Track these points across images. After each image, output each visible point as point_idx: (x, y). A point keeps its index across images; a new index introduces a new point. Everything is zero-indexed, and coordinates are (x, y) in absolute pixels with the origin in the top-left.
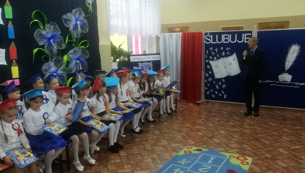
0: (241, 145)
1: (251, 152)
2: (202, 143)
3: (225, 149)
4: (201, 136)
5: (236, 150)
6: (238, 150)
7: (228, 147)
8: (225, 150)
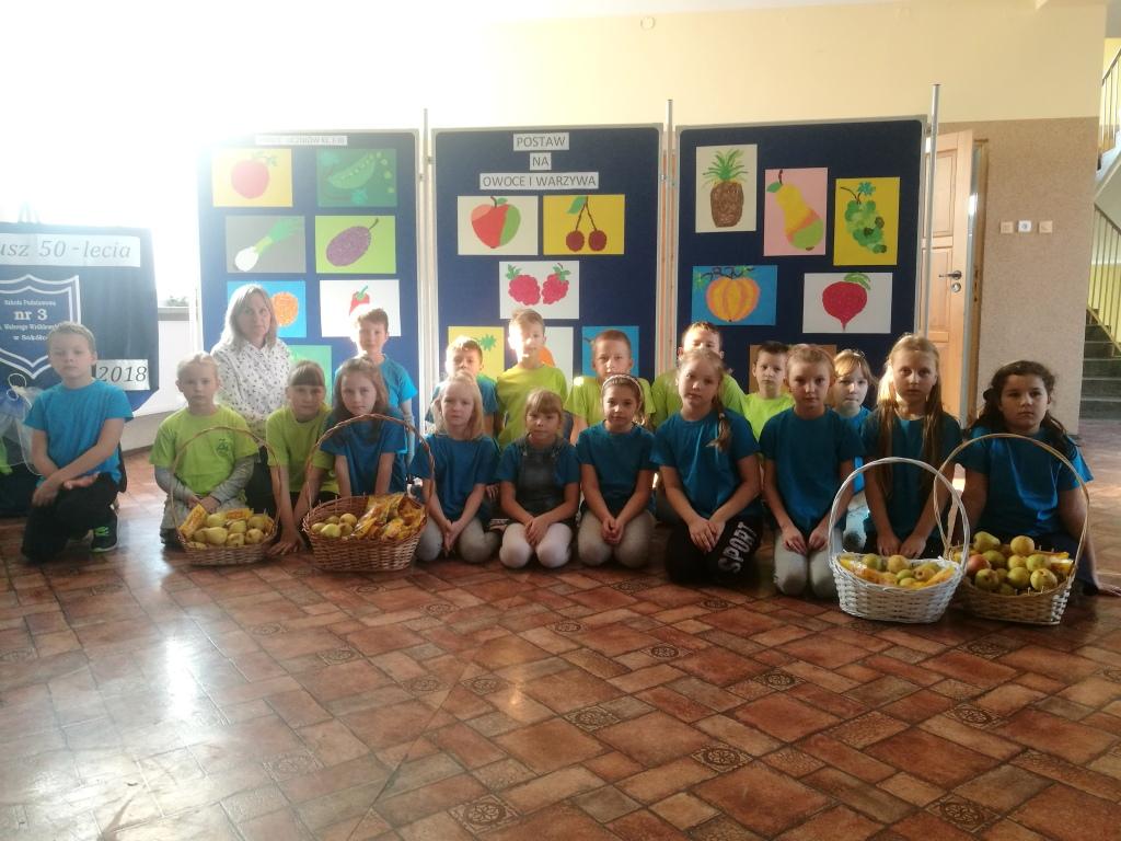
0: (692, 725)
1: (782, 772)
2: (420, 746)
3: (595, 773)
4: (411, 684)
5: (675, 769)
6: (693, 774)
7: (609, 748)
8: (596, 782)
